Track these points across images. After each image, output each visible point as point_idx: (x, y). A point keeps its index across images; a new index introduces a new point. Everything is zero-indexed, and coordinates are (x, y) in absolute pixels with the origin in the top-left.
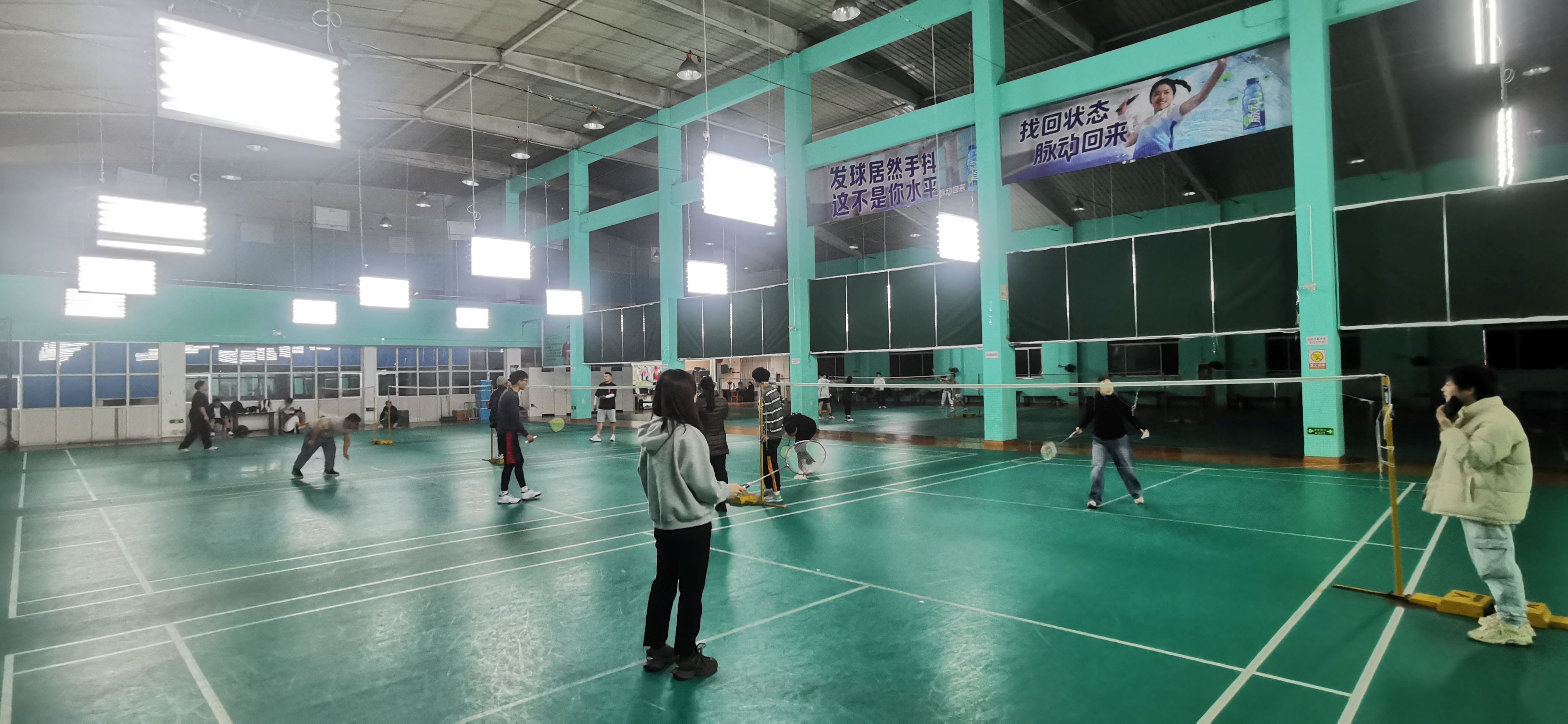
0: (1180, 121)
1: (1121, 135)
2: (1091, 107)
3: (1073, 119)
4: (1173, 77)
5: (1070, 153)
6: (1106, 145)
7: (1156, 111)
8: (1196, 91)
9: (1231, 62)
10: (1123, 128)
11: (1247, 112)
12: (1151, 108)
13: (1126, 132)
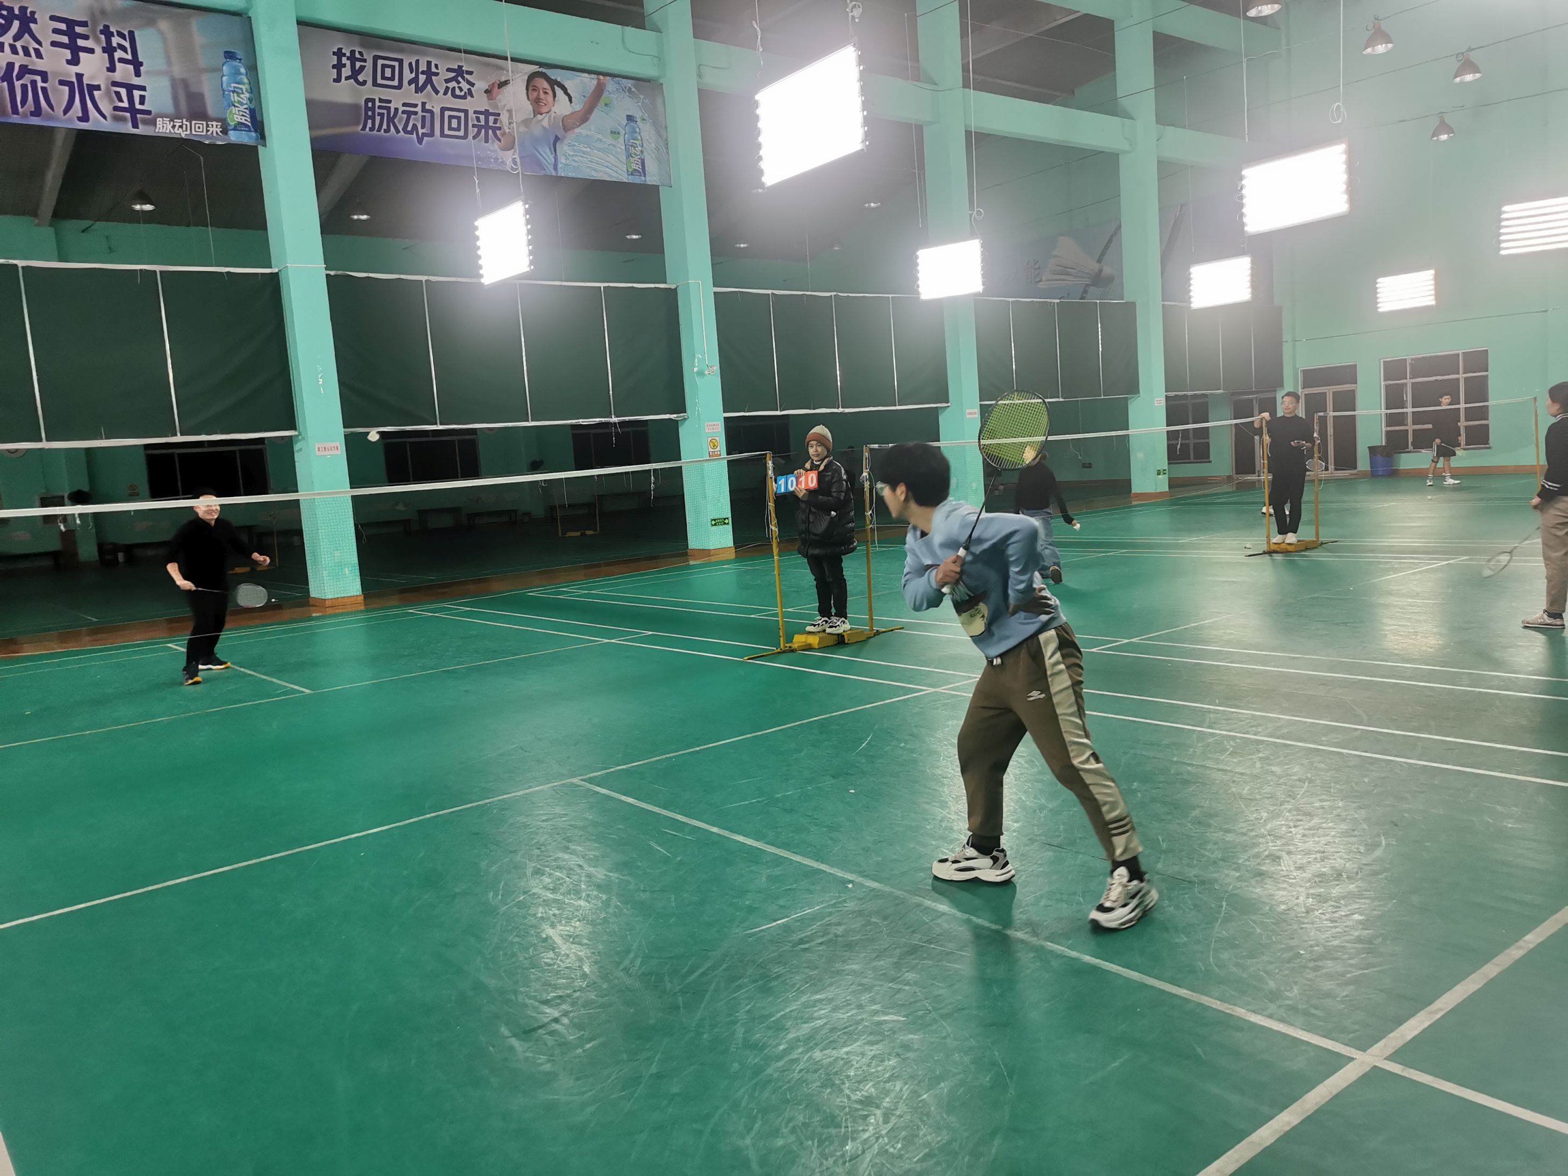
0: (565, 137)
1: (495, 129)
2: (449, 70)
3: (422, 78)
4: (553, 74)
5: (421, 131)
6: (474, 138)
7: (537, 112)
8: (578, 106)
9: (610, 84)
10: (495, 121)
11: (629, 156)
12: (528, 107)
13: (499, 128)
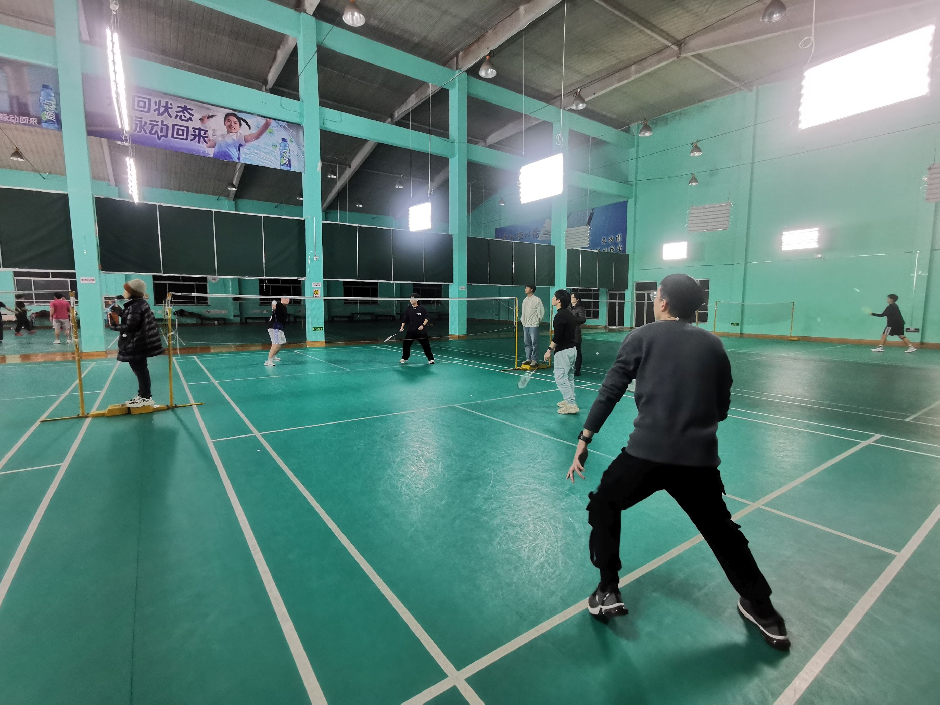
4: (240, 115)
6: (192, 140)
7: (229, 132)
8: (254, 131)
9: (273, 123)
10: (205, 134)
13: (207, 137)
